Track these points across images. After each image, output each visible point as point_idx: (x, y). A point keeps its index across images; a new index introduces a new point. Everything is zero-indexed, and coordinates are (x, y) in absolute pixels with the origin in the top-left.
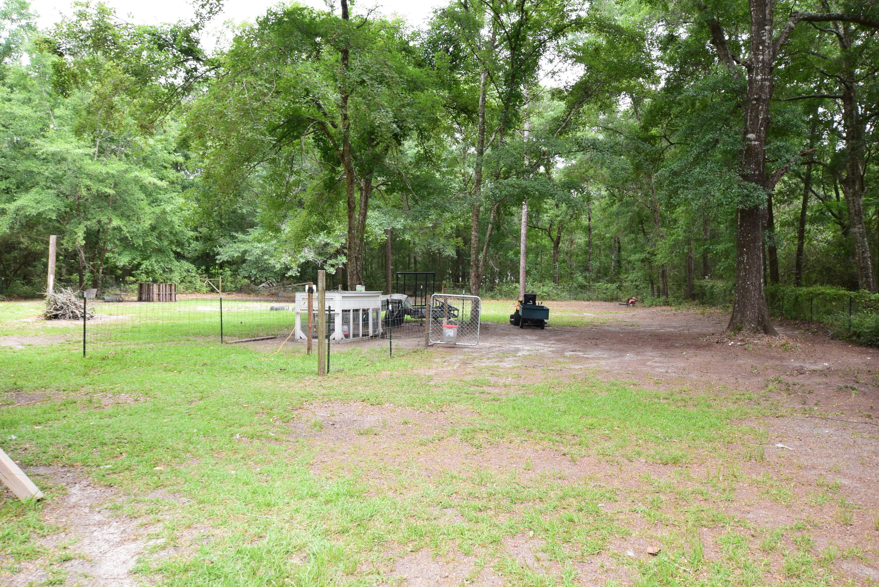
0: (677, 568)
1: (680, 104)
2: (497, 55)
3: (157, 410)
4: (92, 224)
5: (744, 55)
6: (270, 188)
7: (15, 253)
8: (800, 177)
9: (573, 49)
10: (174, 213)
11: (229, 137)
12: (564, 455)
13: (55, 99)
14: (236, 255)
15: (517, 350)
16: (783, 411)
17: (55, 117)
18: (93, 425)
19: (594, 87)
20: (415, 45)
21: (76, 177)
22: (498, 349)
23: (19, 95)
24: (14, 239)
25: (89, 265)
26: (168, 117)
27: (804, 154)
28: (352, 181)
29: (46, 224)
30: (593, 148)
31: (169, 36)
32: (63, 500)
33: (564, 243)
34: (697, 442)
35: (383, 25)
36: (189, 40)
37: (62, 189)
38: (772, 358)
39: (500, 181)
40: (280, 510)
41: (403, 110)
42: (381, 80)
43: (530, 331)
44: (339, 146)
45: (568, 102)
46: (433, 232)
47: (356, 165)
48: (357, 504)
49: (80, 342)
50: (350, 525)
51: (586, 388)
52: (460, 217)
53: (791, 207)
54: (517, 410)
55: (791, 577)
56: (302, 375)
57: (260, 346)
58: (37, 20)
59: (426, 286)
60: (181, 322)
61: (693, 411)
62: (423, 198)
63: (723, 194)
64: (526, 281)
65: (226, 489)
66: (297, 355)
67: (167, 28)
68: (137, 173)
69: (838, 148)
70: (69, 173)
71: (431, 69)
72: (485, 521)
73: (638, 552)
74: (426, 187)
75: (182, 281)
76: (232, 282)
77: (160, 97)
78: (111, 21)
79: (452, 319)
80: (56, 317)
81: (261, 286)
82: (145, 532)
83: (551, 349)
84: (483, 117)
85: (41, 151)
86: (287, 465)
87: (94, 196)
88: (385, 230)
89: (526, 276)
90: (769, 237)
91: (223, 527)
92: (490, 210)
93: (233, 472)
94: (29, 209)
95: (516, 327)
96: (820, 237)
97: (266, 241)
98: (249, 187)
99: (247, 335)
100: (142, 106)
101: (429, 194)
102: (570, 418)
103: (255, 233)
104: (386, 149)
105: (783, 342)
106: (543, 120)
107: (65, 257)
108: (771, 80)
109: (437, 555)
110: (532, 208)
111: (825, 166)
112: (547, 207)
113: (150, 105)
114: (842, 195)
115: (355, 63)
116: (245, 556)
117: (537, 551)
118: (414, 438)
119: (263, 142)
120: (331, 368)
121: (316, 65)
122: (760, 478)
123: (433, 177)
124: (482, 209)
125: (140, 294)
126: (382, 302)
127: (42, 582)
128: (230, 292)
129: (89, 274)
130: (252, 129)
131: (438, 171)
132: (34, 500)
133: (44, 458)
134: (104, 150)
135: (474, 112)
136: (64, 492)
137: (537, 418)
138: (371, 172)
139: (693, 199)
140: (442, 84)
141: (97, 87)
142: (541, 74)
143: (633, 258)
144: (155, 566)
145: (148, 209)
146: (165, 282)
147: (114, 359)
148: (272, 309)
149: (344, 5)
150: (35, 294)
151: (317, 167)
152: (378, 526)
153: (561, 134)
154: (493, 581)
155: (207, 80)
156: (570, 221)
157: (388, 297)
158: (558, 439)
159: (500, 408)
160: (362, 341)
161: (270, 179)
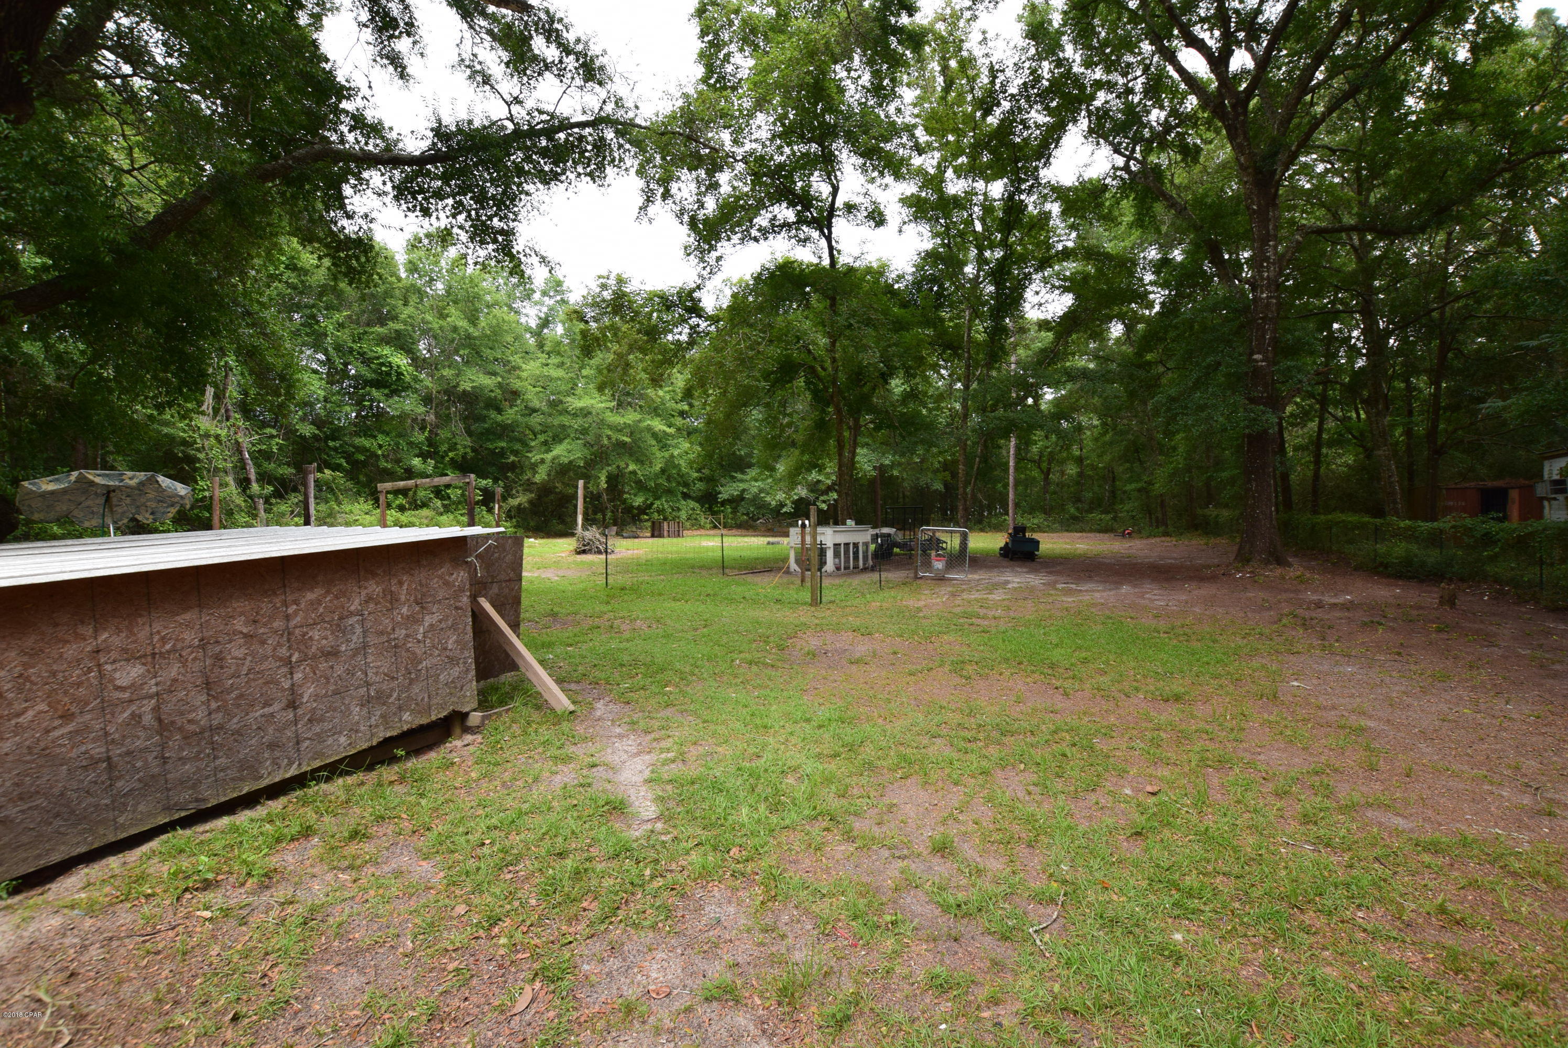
0: (1179, 809)
1: (1176, 328)
2: (981, 291)
3: (667, 636)
4: (613, 469)
5: (1247, 273)
6: (765, 430)
7: (552, 497)
8: (1314, 398)
9: (1060, 279)
10: (681, 457)
11: (728, 384)
12: (1056, 688)
13: (582, 361)
14: (735, 494)
15: (1007, 582)
16: (1299, 647)
17: (583, 377)
18: (614, 648)
19: (1083, 315)
20: (900, 287)
21: (600, 428)
22: (987, 581)
23: (555, 360)
24: (551, 484)
25: (610, 506)
26: (675, 370)
27: (1318, 374)
28: (841, 420)
29: (575, 471)
30: (1084, 377)
31: (675, 298)
32: (590, 713)
33: (1054, 475)
34: (1202, 678)
35: (869, 270)
36: (693, 299)
37: (588, 440)
38: (1286, 591)
39: (987, 414)
40: (776, 732)
41: (889, 349)
42: (868, 322)
43: (1020, 563)
44: (829, 387)
45: (1056, 332)
46: (921, 468)
47: (845, 405)
48: (848, 730)
49: (603, 574)
50: (841, 750)
51: (1079, 621)
52: (947, 451)
53: (1305, 430)
54: (1007, 642)
55: (1307, 823)
56: (797, 605)
57: (758, 579)
58: (569, 294)
59: (914, 520)
60: (688, 556)
61: (1197, 645)
62: (910, 434)
63: (1228, 419)
64: (1015, 513)
65: (727, 710)
66: (792, 586)
68: (649, 422)
69: (1357, 366)
70: (594, 425)
71: (915, 309)
72: (974, 752)
73: (1136, 790)
74: (913, 423)
75: (688, 519)
76: (732, 519)
77: (668, 353)
78: (627, 289)
79: (940, 552)
80: (584, 552)
81: (758, 522)
82: (657, 745)
83: (1042, 581)
84: (969, 352)
85: (572, 407)
86: (782, 690)
87: (614, 444)
88: (874, 467)
89: (1016, 508)
90: (1281, 463)
91: (724, 745)
92: (978, 443)
93: (734, 695)
94: (562, 458)
95: (1006, 559)
96: (1339, 461)
97: (763, 480)
98: (746, 429)
99: (746, 568)
100: (653, 361)
101: (916, 430)
102: (1063, 651)
103: (753, 472)
104: (874, 389)
105: (1299, 573)
106: (1030, 352)
107: (591, 498)
108: (1278, 298)
109: (926, 783)
110: (1020, 440)
111: (1342, 385)
112: (1036, 438)
113: (659, 360)
114: (1363, 416)
115: (842, 308)
116: (745, 773)
117: (1029, 785)
118: (903, 668)
119: (757, 387)
120: (824, 599)
121: (806, 313)
122: (1272, 718)
123: (920, 413)
124: (969, 442)
125: (653, 530)
126: (872, 535)
127: (574, 783)
128: (731, 528)
129: (610, 514)
130: (748, 377)
131: (924, 407)
132: (568, 712)
133: (575, 676)
134: (622, 403)
135: (959, 347)
136: (591, 706)
137: (1028, 650)
138: (859, 411)
139: (1193, 426)
140: (928, 323)
141: (616, 347)
142: (1027, 306)
143: (1129, 487)
144: (666, 777)
145: (659, 454)
146: (674, 519)
147: (631, 589)
148: (769, 543)
149: (831, 256)
150: (567, 532)
151: (808, 408)
152: (868, 752)
153: (1049, 365)
154: (983, 812)
155: (708, 334)
156: (1060, 451)
157: (877, 531)
158: (1050, 672)
159: (989, 640)
160: (853, 573)
161: (765, 421)
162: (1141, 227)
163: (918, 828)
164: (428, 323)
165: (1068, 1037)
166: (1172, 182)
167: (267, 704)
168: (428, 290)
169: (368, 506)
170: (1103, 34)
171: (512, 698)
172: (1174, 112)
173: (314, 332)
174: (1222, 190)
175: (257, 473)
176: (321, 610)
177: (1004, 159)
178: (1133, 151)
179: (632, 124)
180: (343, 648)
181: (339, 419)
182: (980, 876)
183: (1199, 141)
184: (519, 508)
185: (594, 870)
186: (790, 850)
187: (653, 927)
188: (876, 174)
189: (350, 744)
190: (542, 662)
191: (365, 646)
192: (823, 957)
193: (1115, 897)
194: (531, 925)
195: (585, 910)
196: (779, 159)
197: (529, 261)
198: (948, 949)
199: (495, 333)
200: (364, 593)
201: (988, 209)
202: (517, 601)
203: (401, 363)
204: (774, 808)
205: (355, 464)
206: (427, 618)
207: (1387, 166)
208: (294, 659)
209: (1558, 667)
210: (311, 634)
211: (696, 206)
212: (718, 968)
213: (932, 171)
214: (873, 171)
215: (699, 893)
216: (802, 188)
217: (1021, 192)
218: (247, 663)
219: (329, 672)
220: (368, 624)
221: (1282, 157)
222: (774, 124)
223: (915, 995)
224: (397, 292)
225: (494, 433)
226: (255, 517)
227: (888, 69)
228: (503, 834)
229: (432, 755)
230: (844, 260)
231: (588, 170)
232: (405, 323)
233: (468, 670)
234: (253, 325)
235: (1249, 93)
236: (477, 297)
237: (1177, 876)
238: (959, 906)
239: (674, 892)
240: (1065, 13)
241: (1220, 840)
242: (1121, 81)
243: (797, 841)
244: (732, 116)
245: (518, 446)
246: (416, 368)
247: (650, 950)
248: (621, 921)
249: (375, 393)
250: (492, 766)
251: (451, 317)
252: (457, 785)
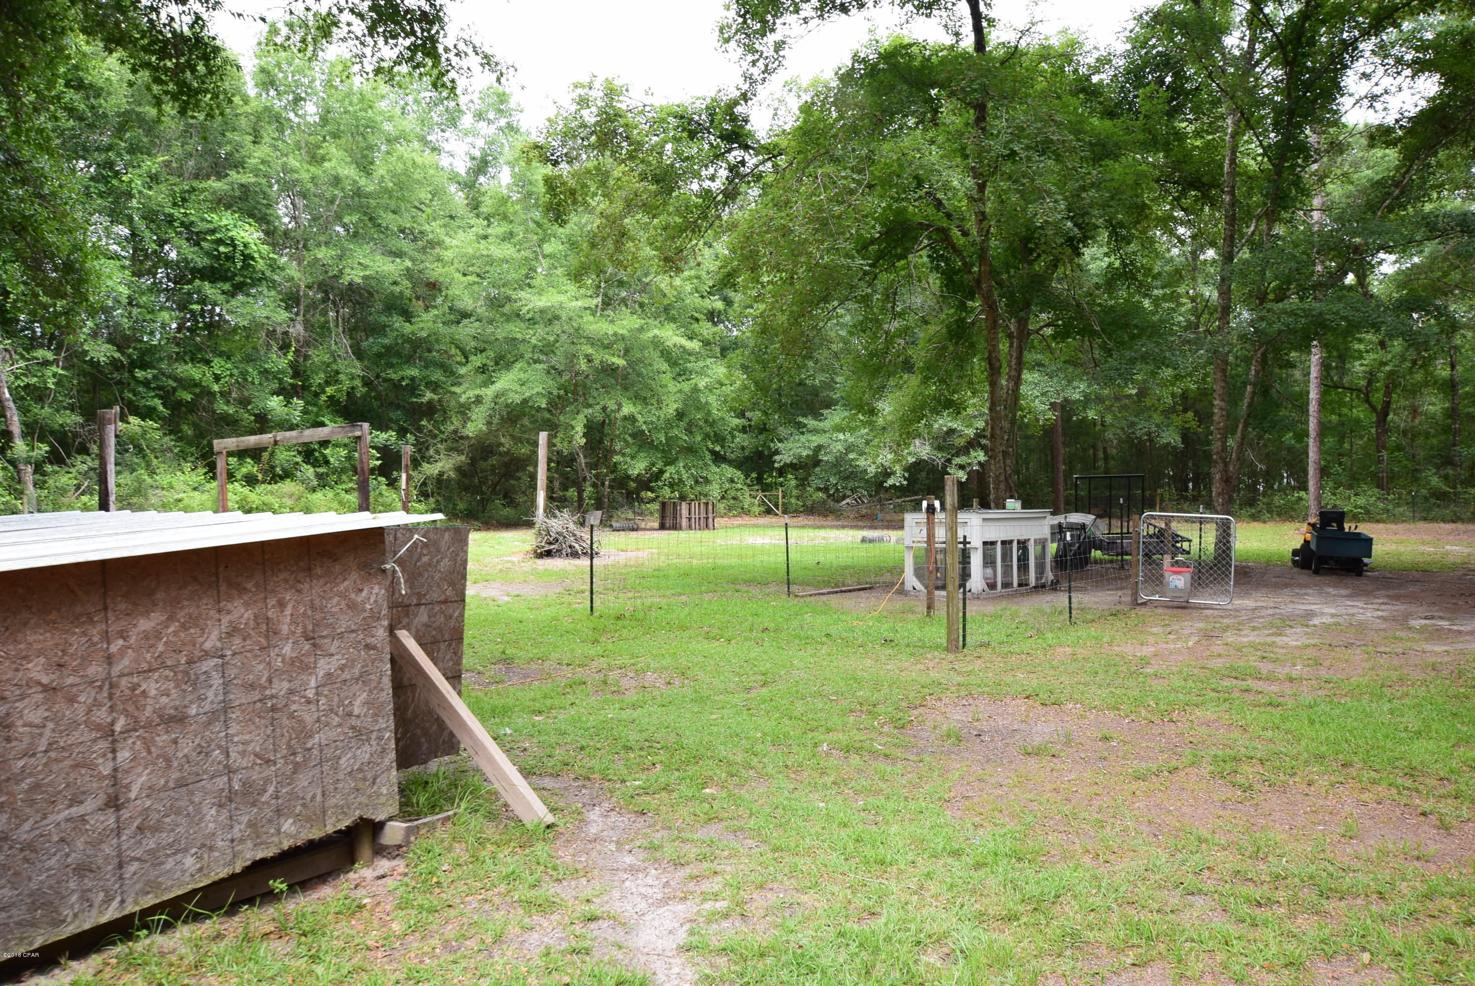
2: (1257, 79)
3: (700, 700)
4: (595, 412)
6: (858, 343)
7: (493, 461)
9: (1414, 48)
10: (710, 390)
11: (796, 264)
12: (1424, 814)
13: (545, 230)
14: (804, 454)
15: (1310, 614)
17: (545, 256)
18: (612, 719)
19: (1461, 115)
20: (1102, 80)
21: (573, 343)
22: (1270, 611)
23: (498, 229)
24: (492, 440)
25: (590, 475)
26: (703, 242)
28: (995, 322)
29: (533, 416)
30: (1462, 231)
31: (703, 117)
32: (580, 828)
33: (1398, 414)
35: (1045, 53)
36: (734, 118)
37: (553, 363)
39: (1269, 305)
40: (901, 872)
41: (1084, 195)
42: (1044, 148)
43: (1333, 578)
44: (972, 265)
45: (1405, 148)
46: (1139, 404)
47: (1001, 296)
48: (1030, 874)
49: (583, 592)
50: (1021, 908)
51: (1462, 690)
52: (1190, 375)
54: (1317, 726)
56: (921, 651)
57: (848, 601)
58: (520, 116)
59: (1128, 499)
62: (1121, 344)
64: (1321, 487)
65: (813, 831)
66: (911, 617)
67: (701, 105)
68: (656, 331)
70: (564, 337)
71: (1131, 119)
72: (1270, 925)
74: (1127, 325)
75: (723, 498)
76: (798, 498)
77: (692, 212)
78: (622, 105)
79: (1180, 557)
80: (549, 554)
81: (844, 502)
82: (697, 888)
83: (1380, 613)
84: (1232, 193)
85: (527, 308)
86: (906, 798)
87: (597, 371)
88: (1051, 404)
89: (1322, 477)
91: (812, 891)
92: (1250, 359)
93: (822, 805)
94: (511, 395)
95: (1305, 571)
97: (852, 430)
98: (825, 342)
99: (827, 584)
100: (666, 227)
101: (1133, 337)
102: (1431, 745)
103: (836, 416)
104: (1055, 266)
106: (1351, 187)
107: (558, 463)
109: (1182, 976)
110: (1329, 352)
112: (1362, 347)
113: (676, 225)
115: (999, 123)
116: (851, 942)
118: (1123, 766)
119: (849, 268)
120: (968, 639)
121: (930, 134)
123: (1139, 306)
124: (1234, 358)
125: (663, 517)
126: (1052, 527)
127: (562, 948)
128: (796, 513)
129: (590, 489)
130: (832, 250)
131: (1146, 296)
132: (543, 826)
133: (550, 764)
134: (611, 299)
135: (1213, 185)
136: (580, 817)
137: (1361, 742)
138: (1027, 305)
140: (1152, 143)
141: (603, 205)
142: (1345, 102)
144: (715, 943)
145: (672, 387)
146: (698, 498)
147: (633, 618)
148: (863, 540)
149: (978, 30)
150: (519, 521)
151: (935, 302)
152: (1070, 914)
153: (1390, 210)
155: (759, 177)
156: (1411, 371)
157: (1060, 519)
158: (1408, 783)
159: (1284, 720)
160: (1019, 594)
161: (860, 328)
164: (293, 171)
167: (75, 801)
168: (291, 115)
169: (198, 476)
171: (451, 800)
173: (111, 192)
175: (24, 423)
176: (161, 648)
180: (193, 711)
181: (152, 333)
184: (440, 480)
189: (200, 870)
190: (498, 740)
191: (227, 708)
197: (464, 63)
199: (400, 186)
200: (225, 620)
202: (457, 636)
203: (248, 239)
205: (176, 406)
206: (322, 662)
208: (118, 728)
210: (144, 686)
218: (47, 732)
219: (170, 750)
220: (232, 672)
224: (243, 121)
225: (399, 355)
226: (19, 494)
229: (326, 891)
230: (1000, 36)
232: (256, 172)
233: (384, 750)
234: (24, 182)
236: (372, 125)
245: (437, 376)
246: (274, 245)
249: (209, 290)
250: (424, 914)
251: (330, 160)
252: (370, 943)
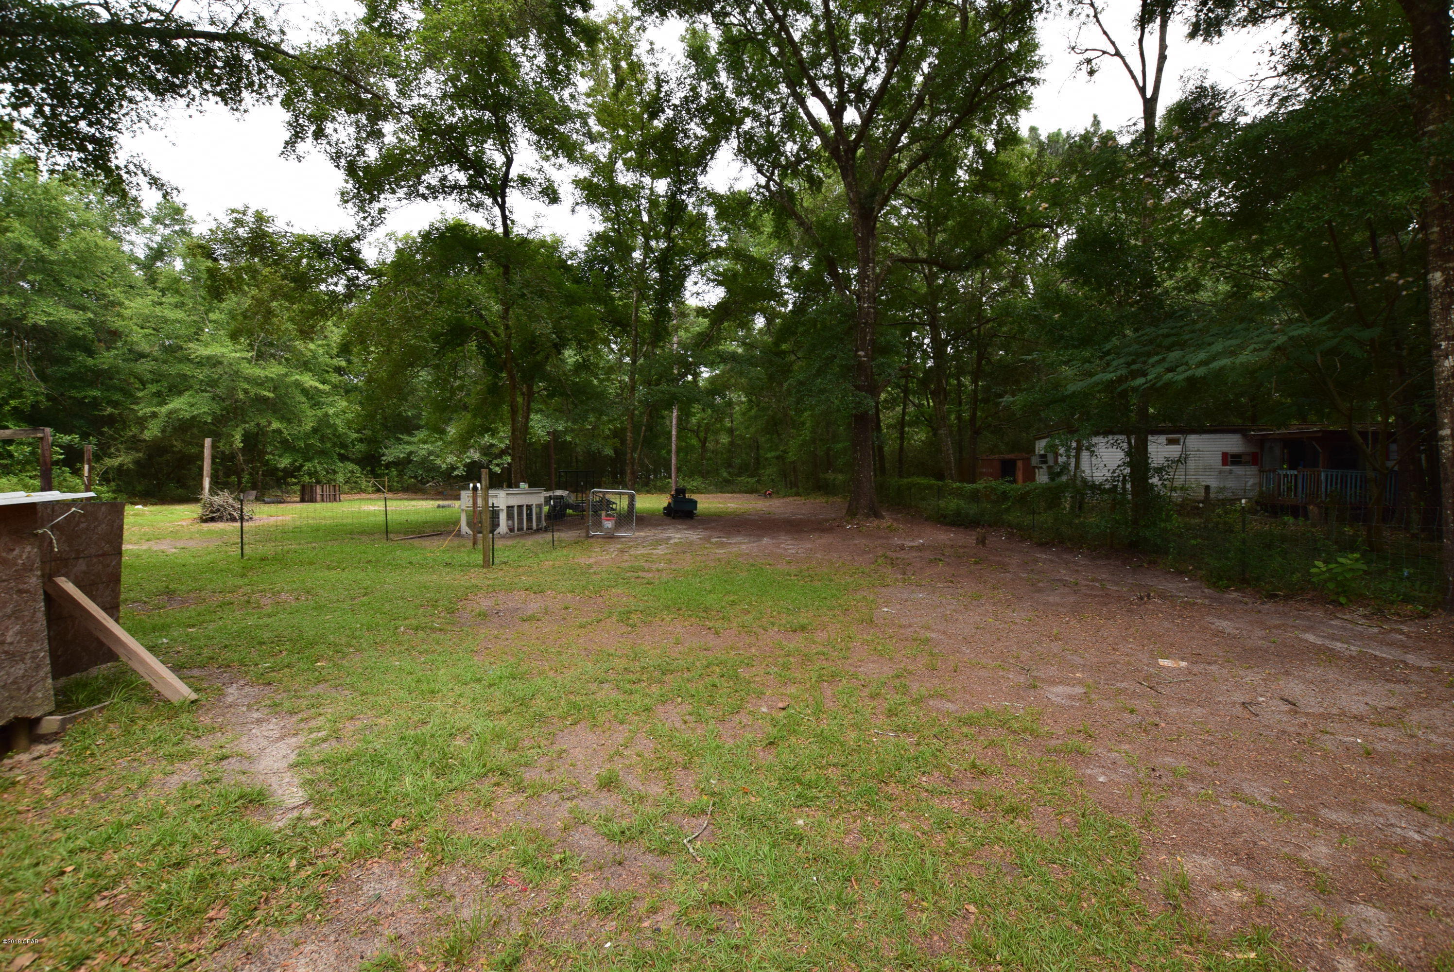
0: (802, 718)
1: (804, 324)
2: (647, 276)
3: (319, 608)
4: (251, 426)
5: (854, 286)
6: (435, 392)
7: (168, 457)
8: (900, 388)
9: (714, 273)
10: (337, 416)
11: (391, 343)
12: (709, 628)
13: (210, 303)
14: (401, 456)
15: (670, 538)
16: (888, 581)
17: (210, 321)
18: (251, 625)
20: (573, 264)
21: (233, 380)
22: (652, 538)
23: (169, 299)
24: (166, 442)
25: (247, 468)
26: (329, 323)
27: (902, 370)
28: (515, 386)
29: (200, 427)
30: (733, 360)
31: (329, 245)
32: (219, 700)
33: (710, 443)
34: (821, 611)
35: (543, 243)
36: (351, 250)
37: (218, 393)
38: (881, 537)
39: (652, 387)
40: (444, 695)
41: (562, 321)
42: (541, 294)
43: (680, 521)
44: (502, 353)
45: (711, 319)
46: (592, 434)
47: (518, 372)
48: (520, 685)
49: (236, 544)
50: (513, 705)
51: (729, 570)
52: (616, 420)
53: (894, 412)
54: (668, 592)
55: (891, 716)
56: (468, 568)
57: (426, 543)
58: (191, 225)
59: (586, 482)
60: (345, 521)
61: (818, 584)
62: (582, 402)
63: (841, 401)
64: (677, 477)
65: (389, 680)
66: (463, 549)
68: (297, 377)
69: (927, 365)
70: (226, 376)
71: (588, 286)
72: (638, 692)
73: (770, 708)
74: (585, 392)
75: (346, 482)
76: (398, 482)
77: (320, 304)
78: (269, 229)
79: (610, 512)
80: (212, 520)
81: (427, 485)
82: (306, 726)
83: (699, 536)
84: (636, 330)
85: (195, 355)
86: (451, 653)
87: (252, 399)
88: (547, 432)
89: (678, 472)
90: (878, 438)
91: (386, 716)
92: (644, 413)
93: (397, 663)
94: (182, 412)
95: (669, 518)
96: (916, 438)
97: (432, 443)
98: (413, 391)
99: (413, 532)
100: (302, 311)
101: (588, 399)
102: (715, 596)
103: (421, 434)
104: (547, 358)
105: (889, 524)
106: (689, 334)
107: (222, 459)
108: (875, 308)
109: (594, 726)
110: (681, 412)
111: (918, 379)
112: (695, 411)
113: (310, 311)
114: (931, 404)
115: (516, 277)
116: (409, 742)
117: (685, 715)
118: (574, 621)
119: (425, 348)
120: (496, 560)
121: (478, 278)
122: (869, 638)
123: (591, 382)
124: (636, 412)
125: (303, 494)
126: (545, 497)
127: (197, 782)
128: (397, 491)
129: (247, 476)
130: (415, 337)
131: (596, 378)
132: (188, 702)
133: (198, 660)
134: (263, 354)
135: (628, 325)
136: (220, 692)
137: (686, 598)
138: (532, 378)
139: (816, 405)
140: (599, 300)
141: (254, 292)
142: (687, 294)
143: (769, 455)
144: (317, 758)
145: (309, 412)
146: (329, 482)
147: (274, 559)
148: (439, 506)
149: (505, 225)
150: (189, 496)
151: (481, 373)
152: (540, 703)
153: (705, 347)
154: (646, 745)
155: (369, 288)
156: (715, 423)
157: (550, 493)
158: (704, 615)
159: (653, 590)
160: (526, 534)
161: (435, 383)
162: (778, 238)
163: (587, 768)
165: (714, 926)
166: (801, 204)
170: (750, 70)
171: (108, 694)
172: (803, 148)
174: (837, 218)
177: (667, 161)
178: (773, 174)
179: (276, 49)
182: (642, 803)
183: (821, 175)
184: (120, 470)
185: (223, 874)
186: (458, 811)
187: (300, 920)
188: (550, 153)
190: (151, 649)
192: (494, 906)
193: (753, 799)
194: (136, 953)
195: (211, 920)
196: (450, 120)
197: (134, 180)
198: (613, 874)
199: (83, 259)
201: (653, 202)
202: (115, 579)
204: (440, 774)
207: (946, 218)
209: (1041, 584)
211: (355, 152)
212: (378, 945)
213: (603, 160)
214: (547, 149)
215: (356, 873)
216: (475, 153)
217: (683, 192)
221: (879, 198)
222: (445, 82)
223: (583, 923)
225: (82, 380)
227: (563, 55)
228: (93, 856)
230: (518, 230)
231: (218, 89)
233: (38, 666)
235: (857, 142)
236: (56, 212)
237: (800, 774)
238: (623, 832)
239: (327, 878)
240: (720, 44)
241: (831, 739)
242: (764, 113)
243: (465, 801)
244: (398, 66)
245: (118, 396)
247: (297, 945)
248: (259, 922)
250: (77, 778)
251: (13, 232)
252: (20, 808)
